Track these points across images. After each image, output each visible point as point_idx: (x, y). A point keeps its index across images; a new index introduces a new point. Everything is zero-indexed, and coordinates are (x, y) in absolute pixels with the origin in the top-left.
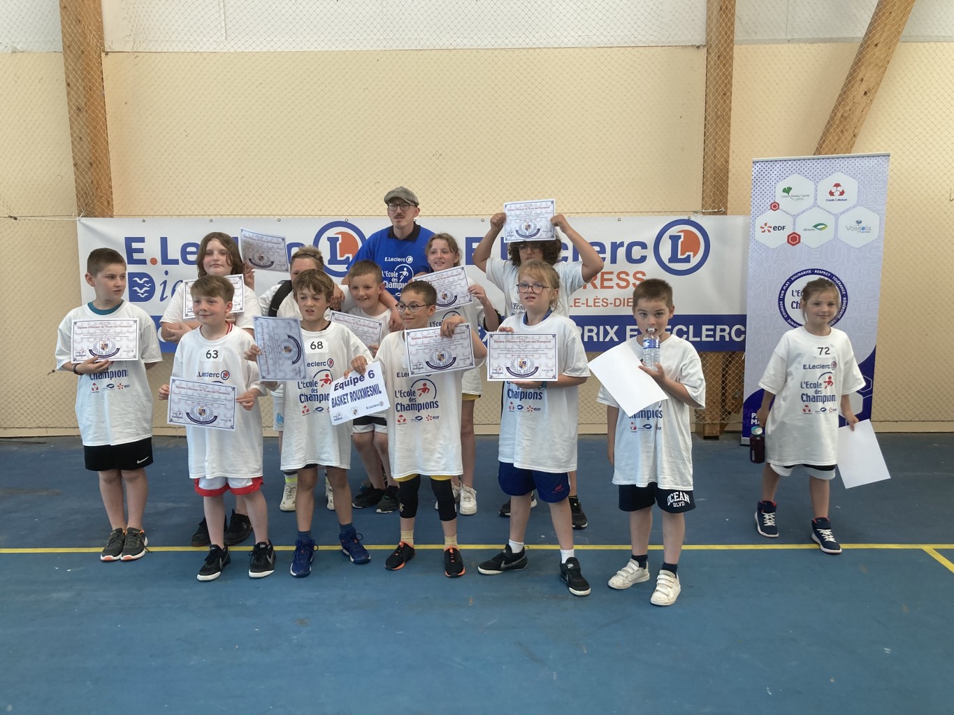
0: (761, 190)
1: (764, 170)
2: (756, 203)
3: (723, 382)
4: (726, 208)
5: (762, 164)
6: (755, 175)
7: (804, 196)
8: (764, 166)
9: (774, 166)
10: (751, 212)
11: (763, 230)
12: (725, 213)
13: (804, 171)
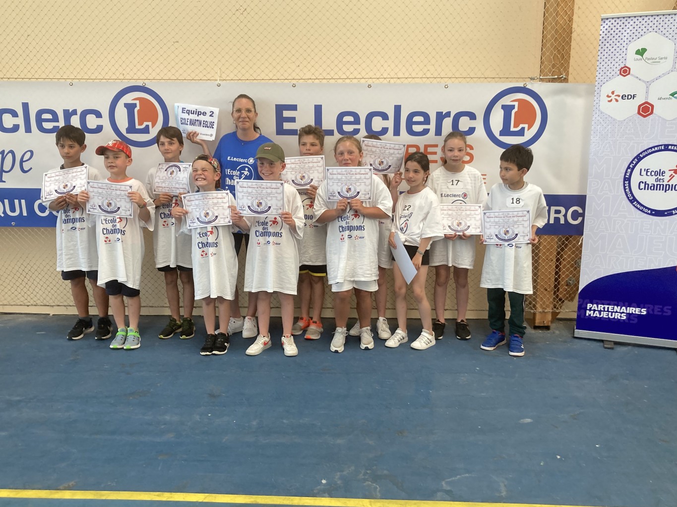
0: (610, 53)
1: (614, 29)
2: (603, 68)
3: (557, 267)
4: (567, 74)
5: (613, 21)
6: (603, 35)
7: (662, 59)
8: (615, 24)
9: (626, 23)
10: (597, 78)
11: (610, 99)
12: (566, 80)
13: (662, 29)
